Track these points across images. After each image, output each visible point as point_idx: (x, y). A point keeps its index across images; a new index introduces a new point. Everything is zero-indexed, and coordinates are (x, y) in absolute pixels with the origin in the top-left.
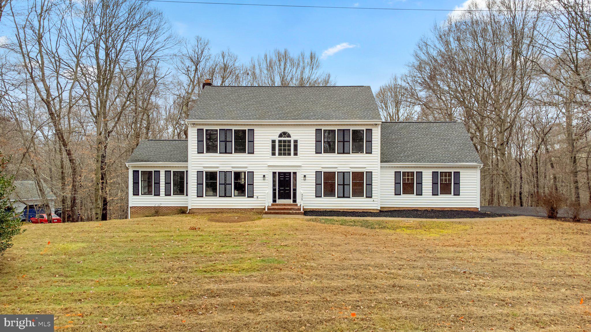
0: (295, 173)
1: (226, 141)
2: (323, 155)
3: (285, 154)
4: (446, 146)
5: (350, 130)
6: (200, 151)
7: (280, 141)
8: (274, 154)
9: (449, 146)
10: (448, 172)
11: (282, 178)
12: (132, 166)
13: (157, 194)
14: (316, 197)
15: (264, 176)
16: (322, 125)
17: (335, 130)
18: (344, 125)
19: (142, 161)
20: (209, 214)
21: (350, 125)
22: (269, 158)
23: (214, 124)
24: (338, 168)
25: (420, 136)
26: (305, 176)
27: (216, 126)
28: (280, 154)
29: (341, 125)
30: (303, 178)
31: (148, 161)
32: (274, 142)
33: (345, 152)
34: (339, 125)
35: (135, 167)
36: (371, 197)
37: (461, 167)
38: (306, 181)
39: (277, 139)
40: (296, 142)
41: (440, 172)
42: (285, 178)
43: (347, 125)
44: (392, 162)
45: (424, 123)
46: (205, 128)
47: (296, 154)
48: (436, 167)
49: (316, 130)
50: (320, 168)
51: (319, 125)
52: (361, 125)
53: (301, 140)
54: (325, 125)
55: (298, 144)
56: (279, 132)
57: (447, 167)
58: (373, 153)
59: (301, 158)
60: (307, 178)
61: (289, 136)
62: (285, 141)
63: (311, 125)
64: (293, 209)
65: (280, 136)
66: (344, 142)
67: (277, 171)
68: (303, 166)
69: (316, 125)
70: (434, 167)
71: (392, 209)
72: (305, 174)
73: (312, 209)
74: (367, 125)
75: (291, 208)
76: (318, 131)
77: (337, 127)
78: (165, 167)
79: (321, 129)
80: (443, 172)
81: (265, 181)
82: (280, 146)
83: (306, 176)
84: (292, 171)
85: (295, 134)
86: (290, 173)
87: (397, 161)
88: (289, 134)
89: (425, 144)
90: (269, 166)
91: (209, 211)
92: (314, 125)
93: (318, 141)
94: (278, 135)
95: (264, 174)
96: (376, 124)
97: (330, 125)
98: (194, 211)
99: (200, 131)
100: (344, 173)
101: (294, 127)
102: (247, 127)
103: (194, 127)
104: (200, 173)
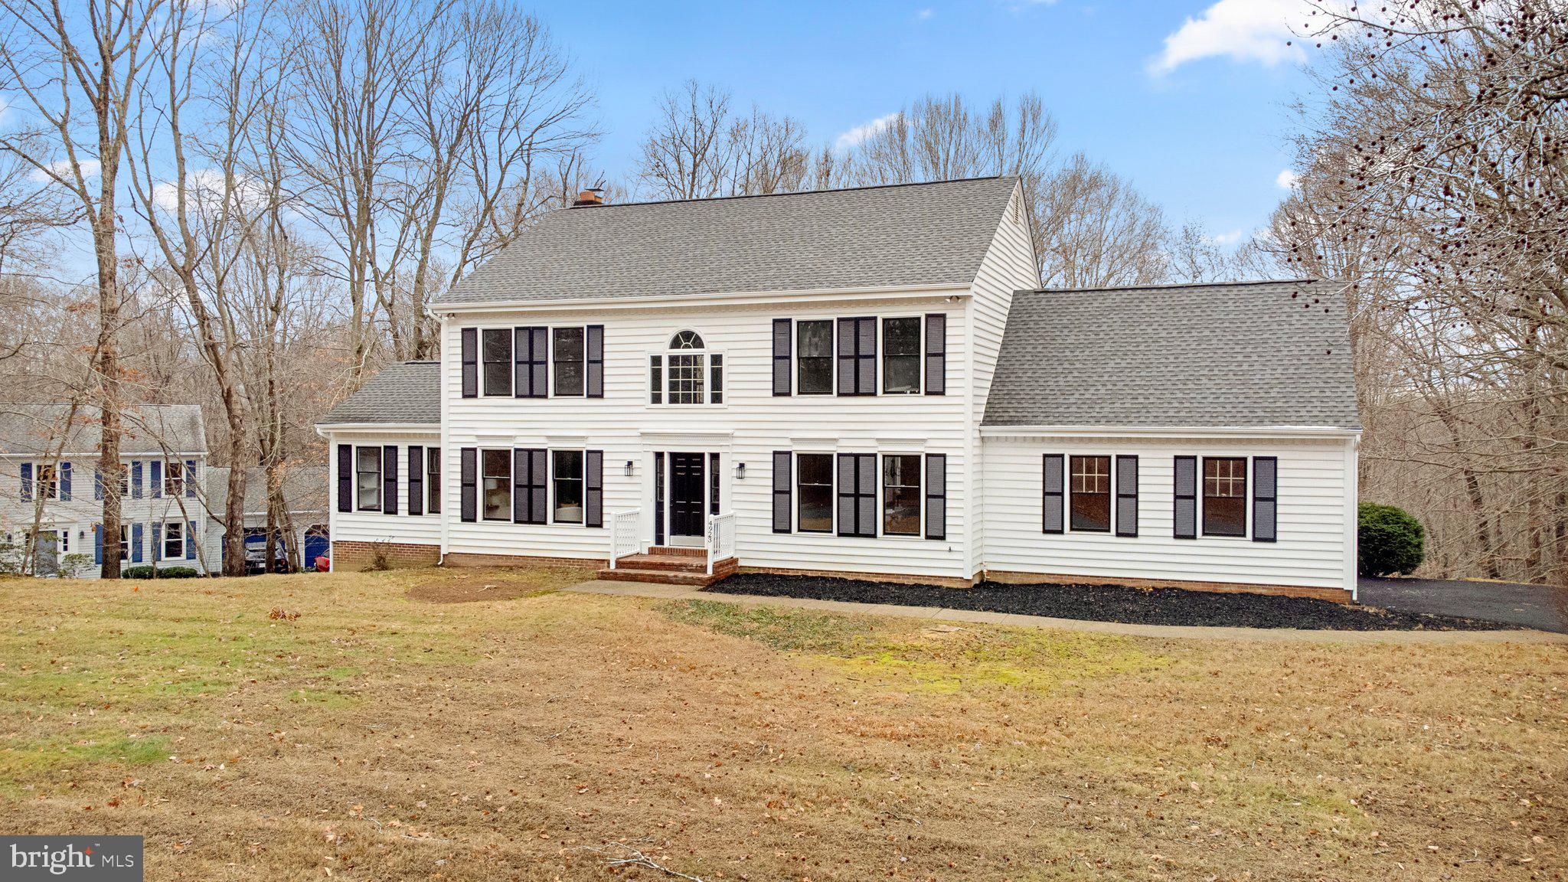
0: (715, 457)
1: (531, 363)
2: (796, 399)
3: (687, 399)
4: (1245, 367)
5: (875, 318)
6: (469, 393)
7: (673, 360)
8: (656, 399)
9: (1257, 366)
10: (1234, 459)
11: (681, 470)
12: (336, 434)
13: (391, 509)
14: (775, 531)
15: (630, 464)
16: (790, 305)
17: (832, 322)
18: (858, 303)
19: (354, 420)
20: (489, 570)
21: (875, 302)
22: (642, 410)
23: (500, 315)
24: (842, 443)
25: (1164, 334)
26: (742, 466)
27: (507, 320)
28: (674, 399)
29: (849, 303)
30: (735, 473)
31: (367, 421)
32: (656, 360)
33: (861, 391)
34: (840, 303)
35: (343, 435)
36: (943, 538)
37: (1282, 442)
38: (746, 481)
39: (666, 352)
40: (717, 359)
41: (1205, 459)
42: (689, 471)
43: (867, 302)
44: (1027, 423)
45: (1196, 291)
46: (481, 326)
47: (717, 398)
48: (1189, 441)
49: (775, 321)
50: (788, 442)
51: (783, 306)
52: (910, 301)
53: (732, 353)
54: (799, 305)
55: (724, 366)
56: (672, 333)
57: (1229, 441)
58: (948, 392)
59: (731, 409)
60: (747, 474)
61: (698, 343)
62: (686, 359)
63: (759, 307)
64: (685, 566)
65: (676, 343)
66: (857, 357)
67: (666, 450)
68: (737, 434)
69: (775, 306)
70: (1179, 441)
71: (1035, 580)
72: (742, 459)
73: (764, 568)
74: (928, 300)
75: (681, 565)
76: (781, 325)
77: (838, 311)
78: (408, 435)
79: (790, 321)
80: (1215, 459)
81: (634, 480)
82: (673, 373)
83: (746, 467)
84: (707, 451)
85: (716, 336)
86: (702, 456)
87: (1050, 418)
88: (698, 338)
89: (1172, 359)
90: (643, 434)
91: (492, 562)
92: (767, 306)
93: (780, 358)
94: (669, 339)
95: (630, 458)
96: (958, 298)
97: (816, 304)
98: (454, 559)
99: (469, 334)
100: (857, 457)
101: (711, 315)
102: (586, 318)
103: (454, 323)
104: (468, 454)
